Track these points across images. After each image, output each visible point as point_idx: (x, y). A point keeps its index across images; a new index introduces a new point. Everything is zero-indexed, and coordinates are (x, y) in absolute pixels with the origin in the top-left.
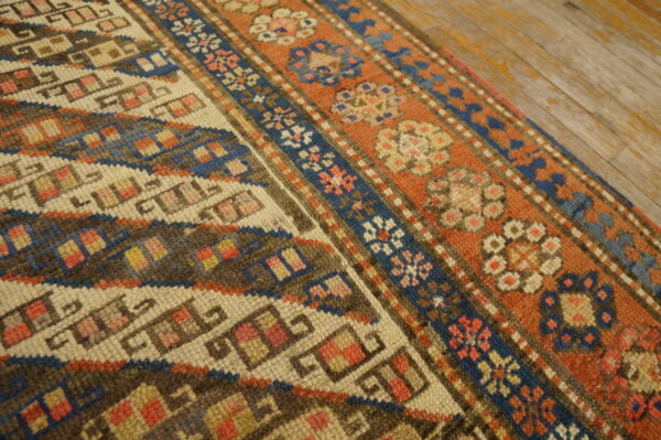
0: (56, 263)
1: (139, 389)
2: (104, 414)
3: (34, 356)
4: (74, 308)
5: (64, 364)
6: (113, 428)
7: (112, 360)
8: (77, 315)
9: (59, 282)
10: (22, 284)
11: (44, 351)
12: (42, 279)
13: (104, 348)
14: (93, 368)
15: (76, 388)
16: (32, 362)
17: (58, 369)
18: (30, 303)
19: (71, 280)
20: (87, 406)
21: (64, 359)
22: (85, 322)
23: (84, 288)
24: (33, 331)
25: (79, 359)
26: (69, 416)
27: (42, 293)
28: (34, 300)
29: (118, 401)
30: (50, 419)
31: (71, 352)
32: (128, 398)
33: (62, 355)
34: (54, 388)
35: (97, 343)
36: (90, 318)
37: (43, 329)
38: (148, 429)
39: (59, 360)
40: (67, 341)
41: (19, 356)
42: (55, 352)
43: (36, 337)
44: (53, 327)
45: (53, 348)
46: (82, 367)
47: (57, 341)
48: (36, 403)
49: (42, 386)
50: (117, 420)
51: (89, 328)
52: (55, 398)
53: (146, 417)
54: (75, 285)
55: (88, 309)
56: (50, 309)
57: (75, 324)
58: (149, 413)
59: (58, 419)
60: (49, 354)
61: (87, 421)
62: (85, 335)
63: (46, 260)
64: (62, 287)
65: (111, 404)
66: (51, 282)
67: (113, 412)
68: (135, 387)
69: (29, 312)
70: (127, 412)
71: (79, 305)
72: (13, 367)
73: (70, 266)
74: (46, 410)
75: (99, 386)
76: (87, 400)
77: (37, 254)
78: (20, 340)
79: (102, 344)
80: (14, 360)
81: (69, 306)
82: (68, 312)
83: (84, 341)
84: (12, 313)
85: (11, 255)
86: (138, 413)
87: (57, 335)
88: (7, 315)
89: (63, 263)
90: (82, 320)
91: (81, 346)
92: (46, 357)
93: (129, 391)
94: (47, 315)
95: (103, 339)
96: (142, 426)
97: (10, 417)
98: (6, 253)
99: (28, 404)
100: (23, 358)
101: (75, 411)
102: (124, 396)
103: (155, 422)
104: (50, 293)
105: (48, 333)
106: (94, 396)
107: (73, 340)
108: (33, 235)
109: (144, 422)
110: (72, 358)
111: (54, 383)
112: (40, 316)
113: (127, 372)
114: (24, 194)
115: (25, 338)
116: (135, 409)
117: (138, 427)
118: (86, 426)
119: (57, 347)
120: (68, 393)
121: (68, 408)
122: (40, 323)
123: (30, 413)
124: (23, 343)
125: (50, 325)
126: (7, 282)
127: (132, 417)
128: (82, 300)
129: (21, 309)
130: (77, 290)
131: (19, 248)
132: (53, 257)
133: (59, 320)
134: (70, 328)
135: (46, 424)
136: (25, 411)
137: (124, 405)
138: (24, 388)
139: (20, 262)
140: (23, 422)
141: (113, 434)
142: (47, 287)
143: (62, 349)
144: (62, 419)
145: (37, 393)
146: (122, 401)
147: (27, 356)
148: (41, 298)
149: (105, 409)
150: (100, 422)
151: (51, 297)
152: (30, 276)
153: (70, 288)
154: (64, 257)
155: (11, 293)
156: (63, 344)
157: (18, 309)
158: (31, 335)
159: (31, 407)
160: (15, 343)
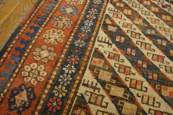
0: (169, 53)
1: (171, 88)
2: (162, 86)
3: (156, 65)
4: (167, 63)
5: (160, 71)
6: (162, 90)
7: (169, 78)
8: (167, 65)
9: (167, 56)
10: (160, 51)
11: (158, 66)
12: (164, 53)
13: (169, 75)
14: (165, 76)
15: (160, 77)
16: (155, 66)
17: (159, 71)
18: (160, 56)
19: (170, 58)
20: (160, 82)
21: (161, 70)
22: (168, 67)
23: (172, 61)
24: (158, 61)
25: (163, 73)
26: (156, 81)
27: (163, 56)
28: (161, 56)
29: (166, 86)
30: (152, 78)
31: (163, 70)
32: (168, 87)
33: (161, 69)
34: (156, 74)
35: (168, 73)
36: (170, 67)
37: (160, 62)
38: (168, 96)
39: (159, 70)
40: (163, 68)
41: (153, 63)
42: (160, 68)
43: (158, 62)
44: (162, 63)
45: (160, 67)
46: (163, 75)
47: (161, 66)
48: (152, 73)
49: (154, 72)
50: (164, 89)
51: (168, 69)
52: (155, 76)
53: (170, 94)
54: (170, 59)
55: (170, 65)
56: (163, 60)
57: (166, 66)
58: (171, 93)
59: (154, 79)
60: (159, 67)
61: (158, 84)
62: (167, 69)
63: (167, 51)
64: (167, 58)
65: (165, 85)
66: (166, 55)
67: (164, 87)
68: (171, 87)
69: (159, 57)
70: (167, 89)
71: (169, 63)
72: (151, 64)
73: (171, 55)
74: (153, 76)
75: (164, 80)
76: (161, 81)
77: (166, 48)
78: (155, 61)
79: (169, 74)
80: (152, 63)
81: (167, 62)
82: (166, 63)
83: (166, 71)
84: (156, 55)
85: (161, 45)
86: (168, 92)
87: (162, 65)
88: (155, 55)
89: (170, 53)
90: (168, 66)
91: (165, 71)
92: (158, 67)
93: (169, 86)
94: (162, 60)
95: (170, 73)
96: (168, 95)
97: (146, 72)
98: (160, 44)
99: (150, 72)
100: (154, 64)
101: (157, 81)
102: (168, 86)
103: (171, 96)
104: (165, 57)
105: (160, 63)
106: (162, 81)
107: (164, 68)
108: (167, 44)
109: (169, 94)
110: (162, 71)
111: (157, 73)
112: (161, 60)
113: (171, 83)
114: (169, 36)
115: (156, 61)
116: (168, 90)
117: (167, 94)
118: (158, 85)
119: (161, 67)
120: (158, 77)
121: (157, 79)
122: (160, 61)
123: (150, 74)
124: (155, 62)
125: (161, 63)
126: (158, 49)
127: (167, 91)
128: (170, 63)
129: (158, 56)
130: (170, 60)
131: (163, 45)
132: (169, 51)
133: (163, 63)
134: (165, 66)
135: (151, 78)
136: (149, 73)
137: (167, 88)
138: (151, 69)
139: (162, 47)
140: (148, 75)
141: (162, 91)
142: (164, 56)
143: (161, 68)
144: (154, 80)
145: (153, 72)
146: (167, 87)
147: (155, 64)
148: (162, 57)
149: (163, 85)
150: (161, 87)
151: (164, 58)
152: (162, 51)
153: (169, 59)
154: (171, 53)
155: (158, 52)
156: (162, 68)
157: (157, 55)
158: (157, 62)
159: (151, 73)
160: (154, 60)
